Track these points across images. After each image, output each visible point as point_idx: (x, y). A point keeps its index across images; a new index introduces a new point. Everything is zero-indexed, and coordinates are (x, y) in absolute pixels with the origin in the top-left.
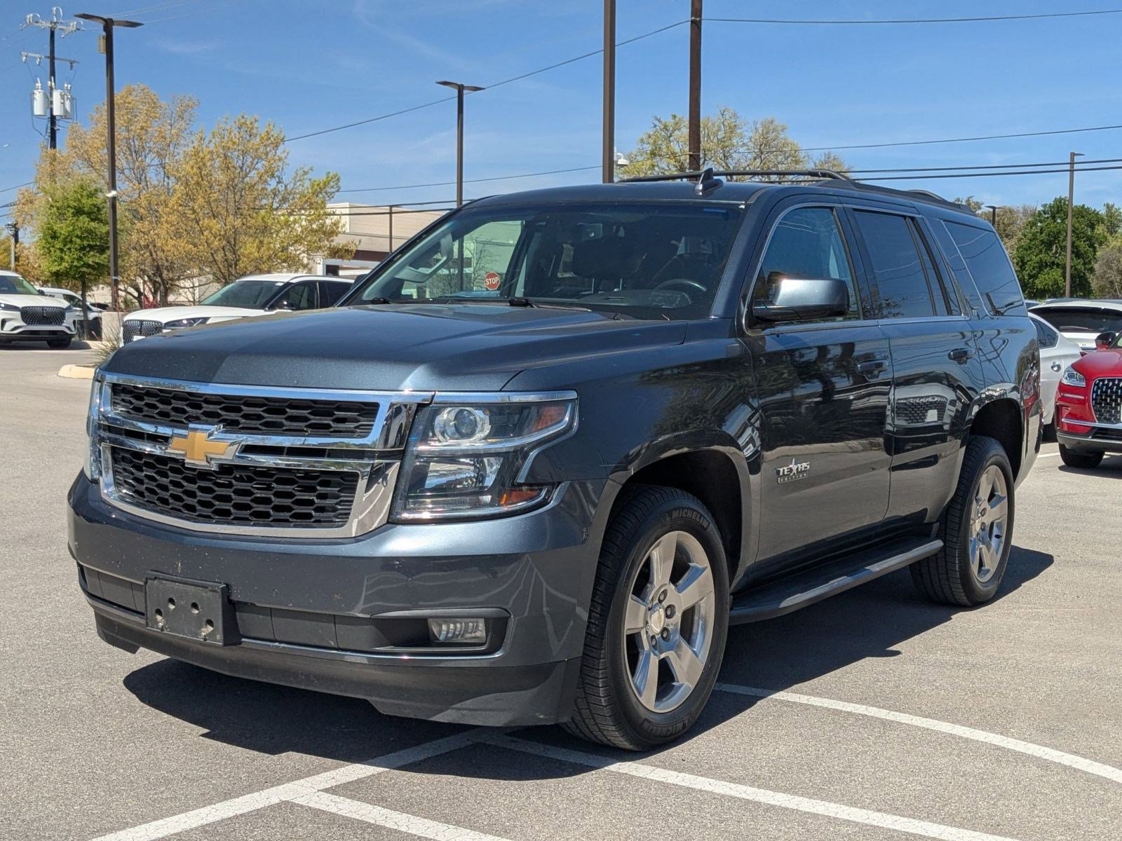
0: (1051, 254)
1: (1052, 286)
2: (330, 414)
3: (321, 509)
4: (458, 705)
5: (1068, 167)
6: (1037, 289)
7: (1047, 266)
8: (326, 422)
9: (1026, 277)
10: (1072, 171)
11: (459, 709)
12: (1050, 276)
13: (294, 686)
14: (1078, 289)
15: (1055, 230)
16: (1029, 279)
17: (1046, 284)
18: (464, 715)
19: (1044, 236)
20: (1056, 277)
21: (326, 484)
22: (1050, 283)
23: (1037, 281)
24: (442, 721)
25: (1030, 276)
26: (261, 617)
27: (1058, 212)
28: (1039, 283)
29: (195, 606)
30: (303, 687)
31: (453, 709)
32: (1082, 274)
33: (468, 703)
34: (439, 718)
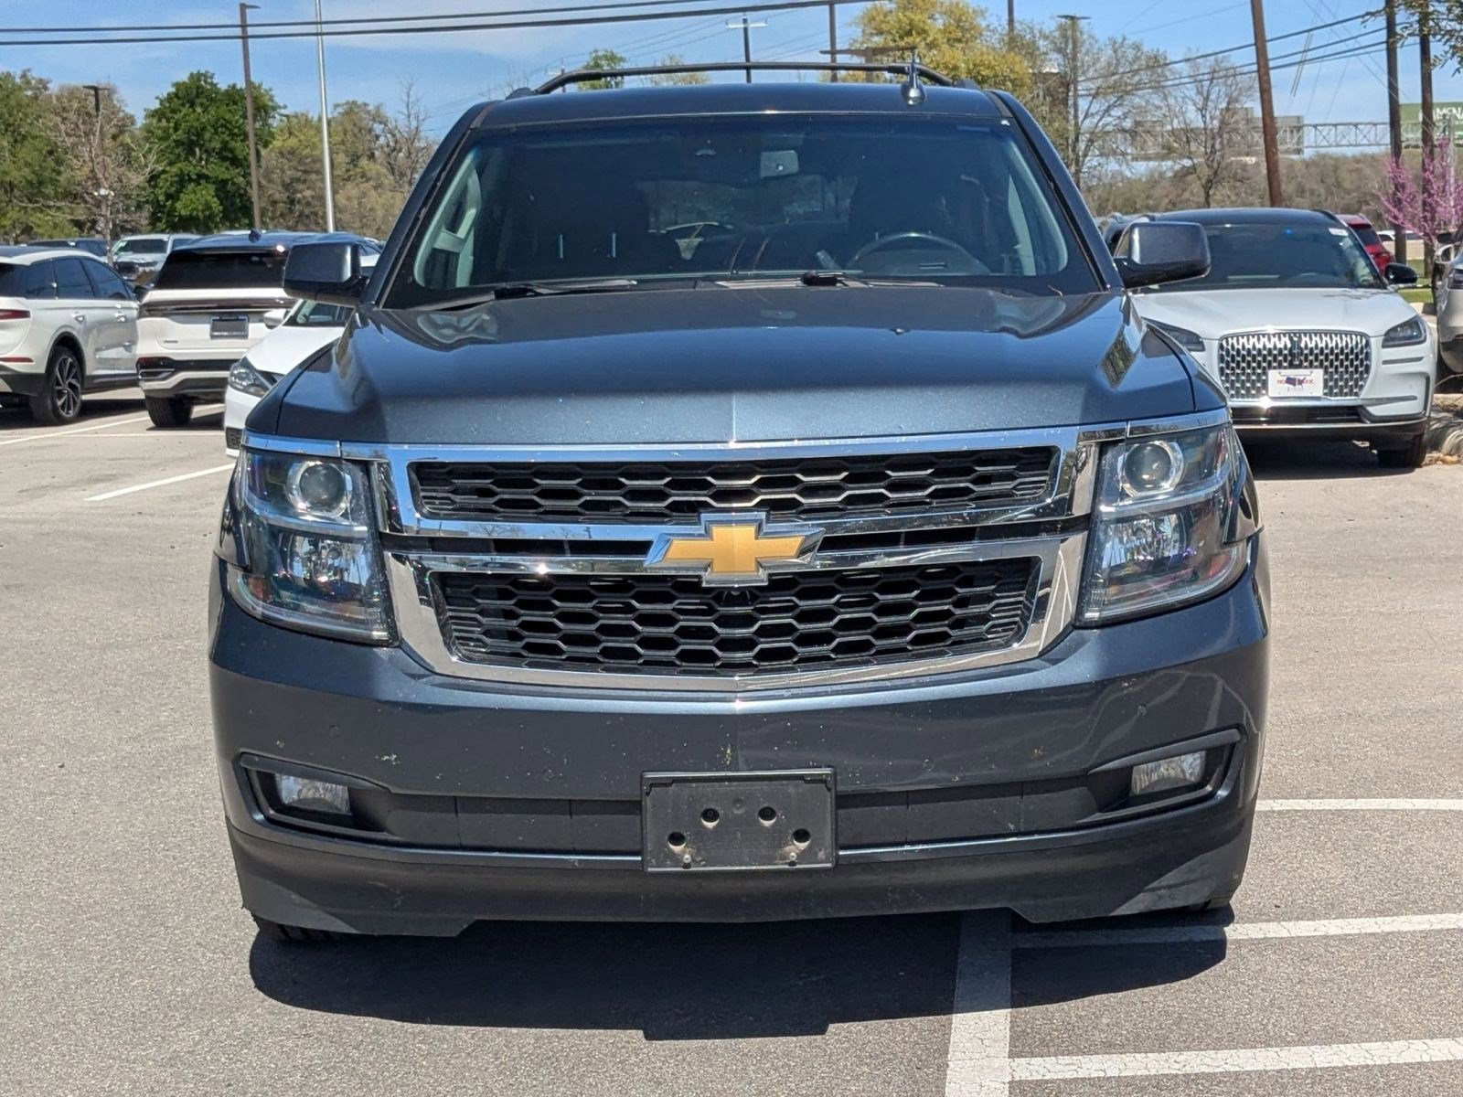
0: (194, 162)
1: (203, 211)
2: (965, 472)
3: (960, 623)
4: (1155, 884)
5: (238, 31)
6: (180, 216)
7: (190, 180)
8: (962, 485)
9: (162, 198)
10: (245, 37)
11: (1153, 890)
12: (199, 195)
13: (880, 913)
14: (240, 215)
15: (196, 124)
16: (167, 200)
17: (193, 209)
18: (1160, 897)
19: (180, 135)
20: (209, 198)
21: (968, 582)
22: (200, 208)
23: (178, 205)
24: (1129, 913)
25: (169, 196)
26: (887, 808)
27: (198, 96)
28: (182, 208)
29: (767, 813)
30: (895, 912)
31: (1146, 891)
32: (242, 191)
33: (1169, 878)
34: (1124, 910)
